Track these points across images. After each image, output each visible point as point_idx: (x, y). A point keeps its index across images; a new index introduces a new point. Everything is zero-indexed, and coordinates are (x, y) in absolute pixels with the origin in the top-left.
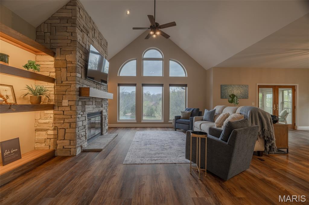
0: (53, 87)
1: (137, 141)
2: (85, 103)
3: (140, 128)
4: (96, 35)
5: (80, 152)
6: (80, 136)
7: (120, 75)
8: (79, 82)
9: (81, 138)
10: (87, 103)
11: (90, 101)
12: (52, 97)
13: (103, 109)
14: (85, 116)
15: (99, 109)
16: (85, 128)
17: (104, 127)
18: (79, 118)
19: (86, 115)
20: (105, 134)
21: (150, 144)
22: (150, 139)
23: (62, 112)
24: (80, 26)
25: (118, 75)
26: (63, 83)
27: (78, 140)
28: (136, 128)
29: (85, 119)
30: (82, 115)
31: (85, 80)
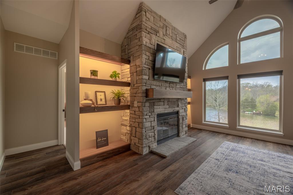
0: (129, 90)
1: (218, 158)
2: (154, 104)
3: (234, 137)
4: (169, 32)
5: (148, 152)
6: (147, 137)
7: (206, 69)
8: (146, 84)
9: (149, 139)
10: (156, 104)
11: (160, 101)
12: (129, 99)
13: (179, 108)
14: (154, 117)
15: (174, 109)
16: (154, 129)
17: (181, 128)
18: (146, 119)
19: (156, 116)
20: (183, 137)
21: (237, 172)
22: (241, 162)
23: (134, 112)
24: (146, 30)
25: (203, 69)
26: (135, 86)
27: (144, 140)
28: (228, 134)
29: (154, 120)
30: (150, 116)
31: (154, 80)
